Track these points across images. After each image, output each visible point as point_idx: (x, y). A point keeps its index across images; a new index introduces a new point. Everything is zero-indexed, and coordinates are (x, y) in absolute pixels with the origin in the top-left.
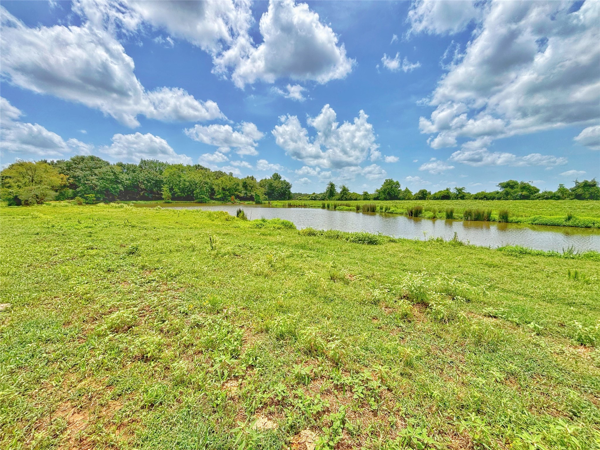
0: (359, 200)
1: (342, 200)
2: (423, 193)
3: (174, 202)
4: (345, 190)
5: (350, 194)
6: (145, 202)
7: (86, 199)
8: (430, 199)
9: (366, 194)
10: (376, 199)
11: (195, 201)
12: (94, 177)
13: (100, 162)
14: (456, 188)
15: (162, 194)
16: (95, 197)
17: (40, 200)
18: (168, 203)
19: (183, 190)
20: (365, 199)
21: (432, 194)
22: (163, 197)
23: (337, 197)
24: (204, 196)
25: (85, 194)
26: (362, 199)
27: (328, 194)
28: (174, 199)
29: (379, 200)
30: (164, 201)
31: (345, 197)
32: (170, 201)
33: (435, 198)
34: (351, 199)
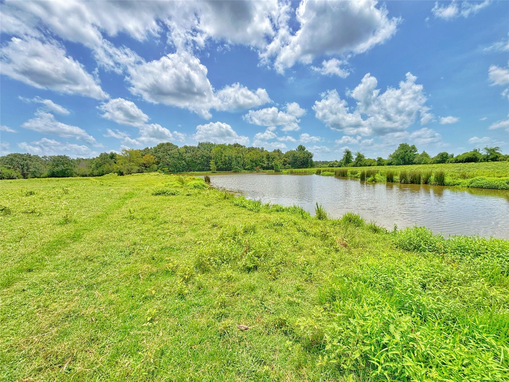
0: (373, 166)
1: (357, 166)
2: (442, 156)
3: (218, 172)
4: (360, 157)
5: (365, 160)
6: (200, 172)
7: (163, 171)
8: (451, 162)
9: (380, 160)
10: (389, 164)
11: (232, 171)
12: (168, 156)
13: (172, 146)
14: (486, 149)
15: (210, 167)
16: (168, 169)
17: (130, 173)
18: (214, 172)
19: (224, 163)
20: (379, 165)
21: (455, 156)
22: (211, 168)
23: (352, 164)
24: (238, 167)
25: (163, 168)
26: (376, 165)
27: (343, 162)
28: (218, 170)
29: (392, 165)
30: (211, 172)
31: (360, 164)
32: (215, 171)
33: (457, 161)
34: (365, 165)
